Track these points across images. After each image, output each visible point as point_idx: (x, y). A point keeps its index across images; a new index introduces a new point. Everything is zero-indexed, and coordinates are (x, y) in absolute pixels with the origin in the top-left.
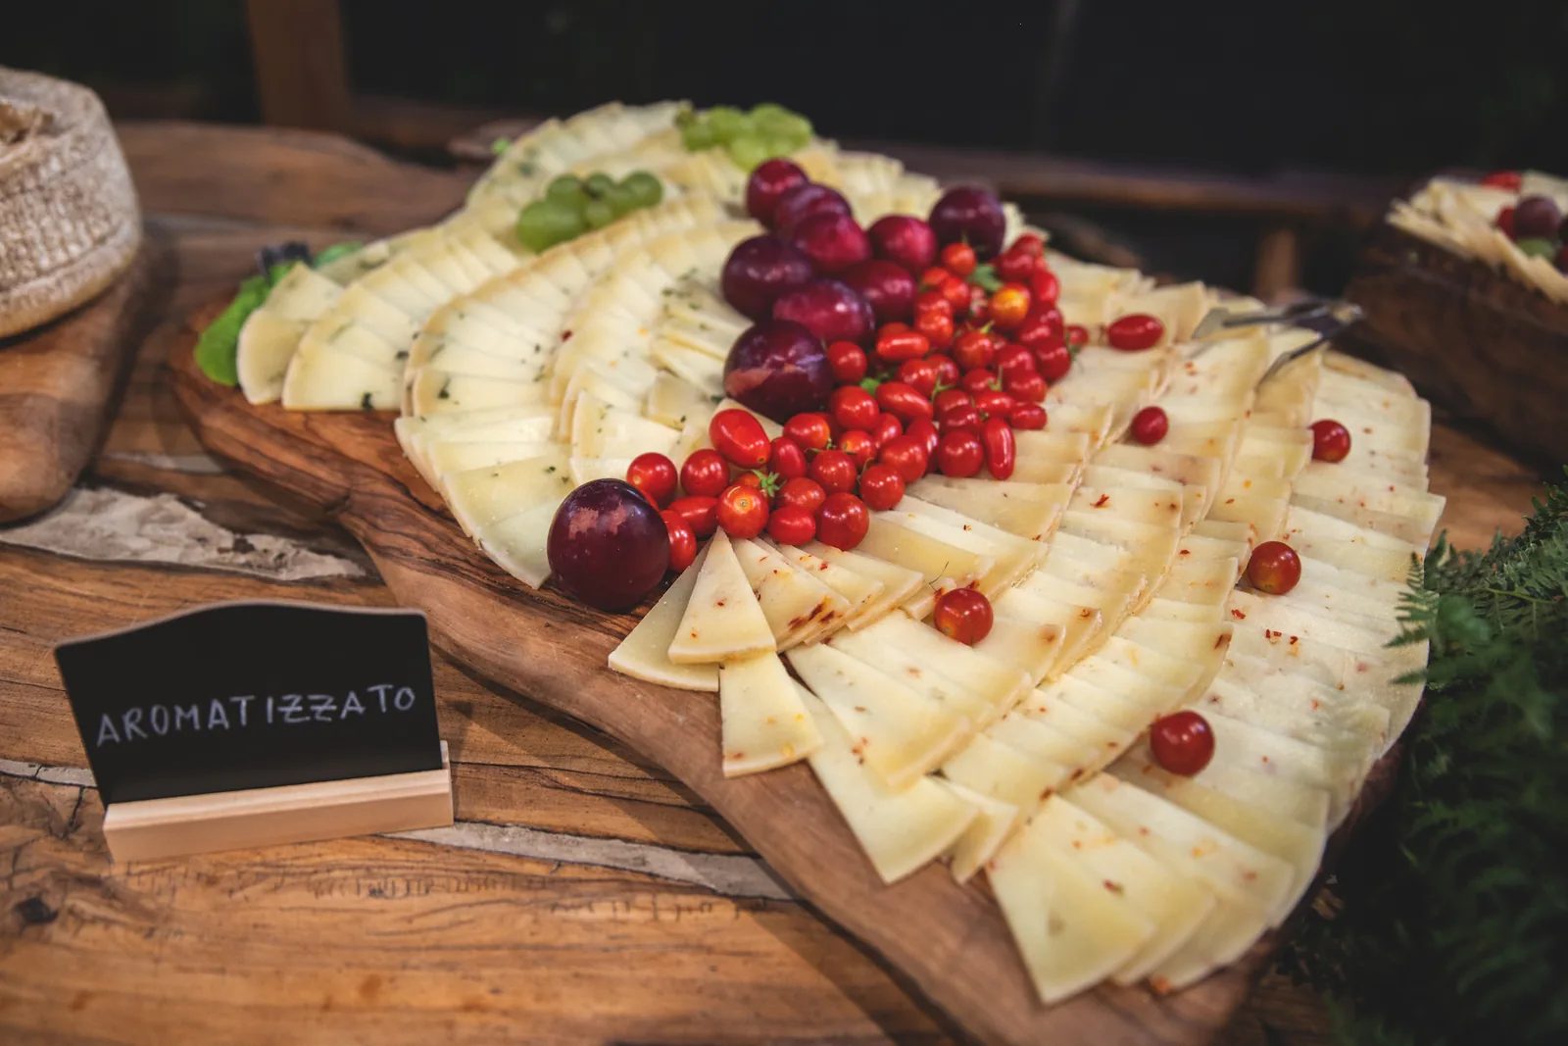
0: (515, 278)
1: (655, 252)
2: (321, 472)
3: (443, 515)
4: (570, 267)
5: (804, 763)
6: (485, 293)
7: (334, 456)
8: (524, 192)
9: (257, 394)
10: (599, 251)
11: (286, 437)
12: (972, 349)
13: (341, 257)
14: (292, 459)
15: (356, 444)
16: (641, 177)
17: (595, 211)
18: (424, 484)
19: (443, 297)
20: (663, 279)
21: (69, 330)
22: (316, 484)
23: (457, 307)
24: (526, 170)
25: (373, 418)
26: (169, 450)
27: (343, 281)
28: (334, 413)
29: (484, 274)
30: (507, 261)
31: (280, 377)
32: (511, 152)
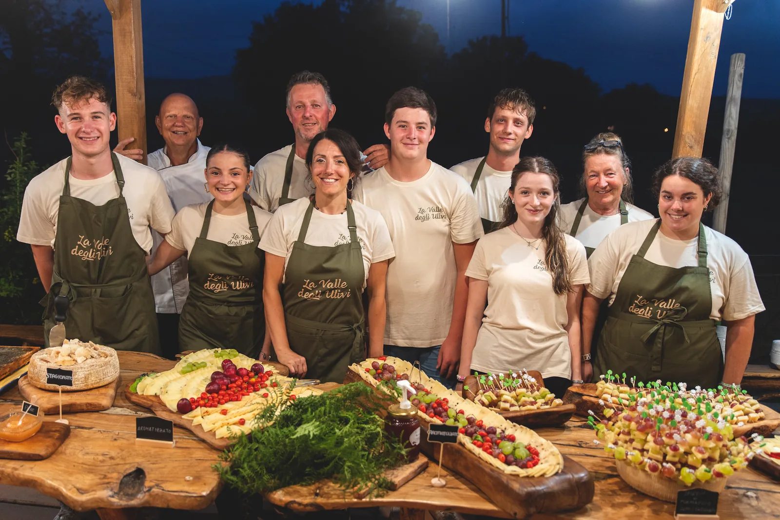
0: (180, 378)
1: (202, 374)
2: (149, 402)
3: (165, 406)
4: (189, 376)
5: (201, 424)
6: (175, 380)
7: (151, 400)
8: (184, 365)
9: (140, 393)
10: (193, 374)
11: (144, 398)
12: (243, 386)
13: (153, 375)
14: (145, 401)
15: (154, 399)
16: (202, 363)
17: (194, 368)
18: (163, 403)
19: (168, 380)
20: (202, 378)
21: (110, 385)
22: (148, 404)
23: (170, 381)
24: (185, 361)
25: (156, 396)
26: (125, 403)
27: (153, 379)
28: (151, 396)
29: (175, 377)
30: (179, 375)
31: (143, 391)
32: (184, 358)
